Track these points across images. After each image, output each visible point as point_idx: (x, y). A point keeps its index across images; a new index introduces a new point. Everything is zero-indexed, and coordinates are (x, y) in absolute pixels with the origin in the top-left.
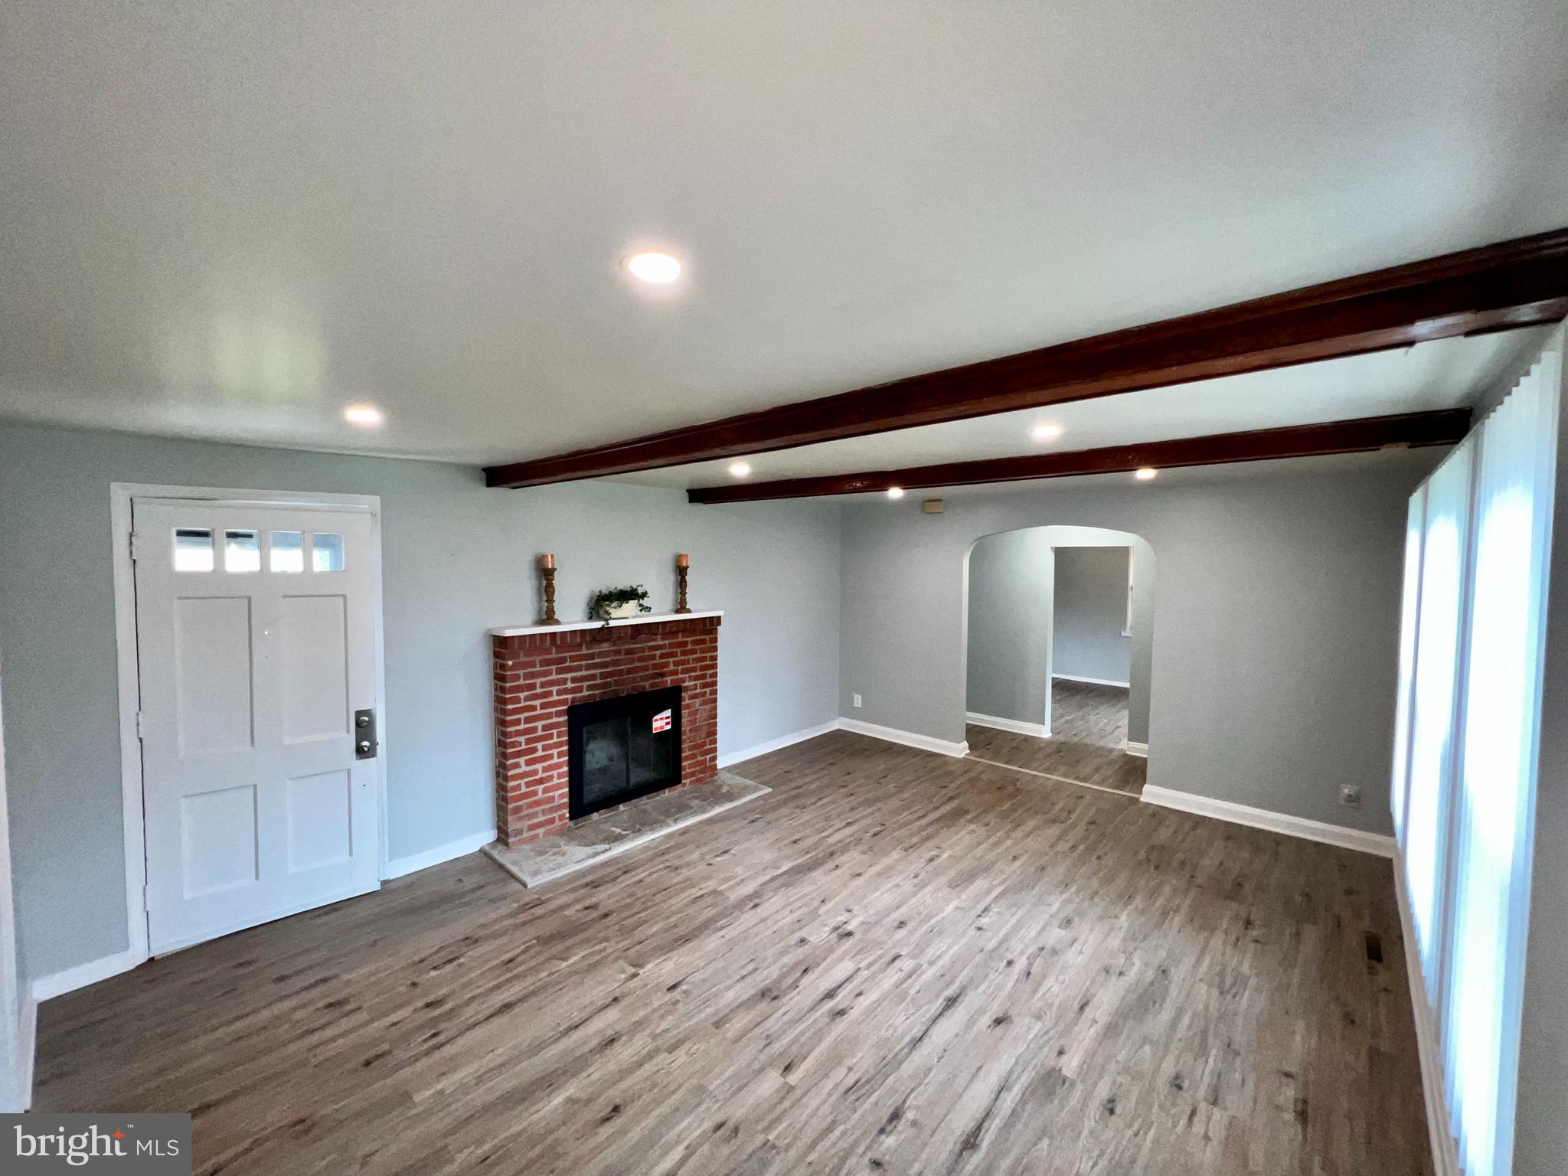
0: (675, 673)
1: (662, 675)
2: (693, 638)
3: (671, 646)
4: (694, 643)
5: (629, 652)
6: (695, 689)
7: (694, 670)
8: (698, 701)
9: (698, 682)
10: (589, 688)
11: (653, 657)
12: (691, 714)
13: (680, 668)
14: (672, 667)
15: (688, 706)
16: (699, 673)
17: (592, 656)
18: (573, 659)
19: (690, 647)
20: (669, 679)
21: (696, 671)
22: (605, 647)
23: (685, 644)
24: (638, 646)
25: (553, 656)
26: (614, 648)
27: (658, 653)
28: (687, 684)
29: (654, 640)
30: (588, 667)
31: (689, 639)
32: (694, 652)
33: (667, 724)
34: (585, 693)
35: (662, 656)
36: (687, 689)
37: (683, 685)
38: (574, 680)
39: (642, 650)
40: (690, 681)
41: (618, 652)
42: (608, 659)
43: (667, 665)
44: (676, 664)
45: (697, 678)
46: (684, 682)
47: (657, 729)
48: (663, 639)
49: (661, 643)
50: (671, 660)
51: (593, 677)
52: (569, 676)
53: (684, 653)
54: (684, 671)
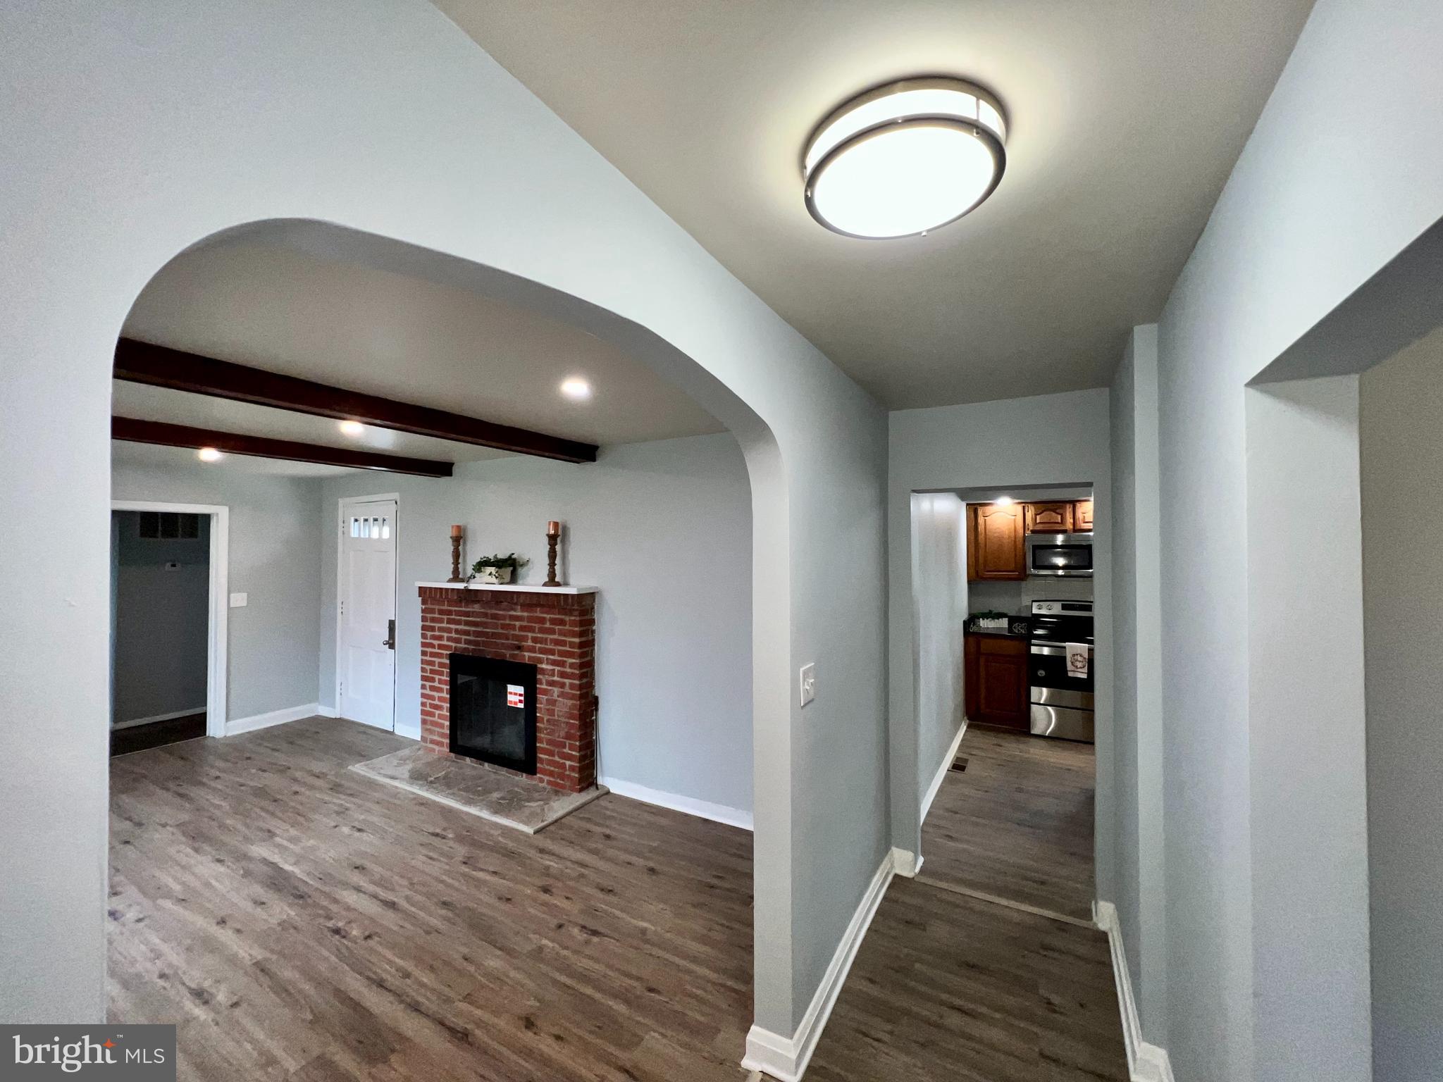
0: (532, 650)
1: (519, 648)
2: (552, 616)
3: (530, 619)
4: (553, 621)
5: (495, 617)
6: (553, 675)
7: (552, 652)
8: (556, 690)
9: (557, 668)
10: (467, 642)
11: (514, 627)
12: (548, 702)
13: (538, 645)
14: (530, 643)
15: (545, 692)
16: (556, 657)
17: (467, 614)
18: (458, 613)
19: (548, 625)
20: (527, 654)
21: (553, 654)
22: (476, 608)
23: (542, 621)
24: (501, 612)
25: (445, 607)
26: (482, 610)
27: (518, 624)
28: (544, 666)
29: (515, 610)
30: (467, 623)
31: (548, 616)
32: (552, 632)
33: (520, 701)
34: (463, 646)
35: (522, 628)
36: (543, 671)
37: (539, 666)
38: (457, 631)
39: (504, 617)
40: (547, 664)
41: (486, 615)
42: (478, 620)
43: (525, 639)
44: (535, 640)
45: (554, 663)
46: (542, 663)
47: (511, 702)
48: (522, 611)
49: (519, 614)
50: (530, 635)
51: (467, 633)
52: (453, 626)
53: (542, 631)
54: (542, 651)
